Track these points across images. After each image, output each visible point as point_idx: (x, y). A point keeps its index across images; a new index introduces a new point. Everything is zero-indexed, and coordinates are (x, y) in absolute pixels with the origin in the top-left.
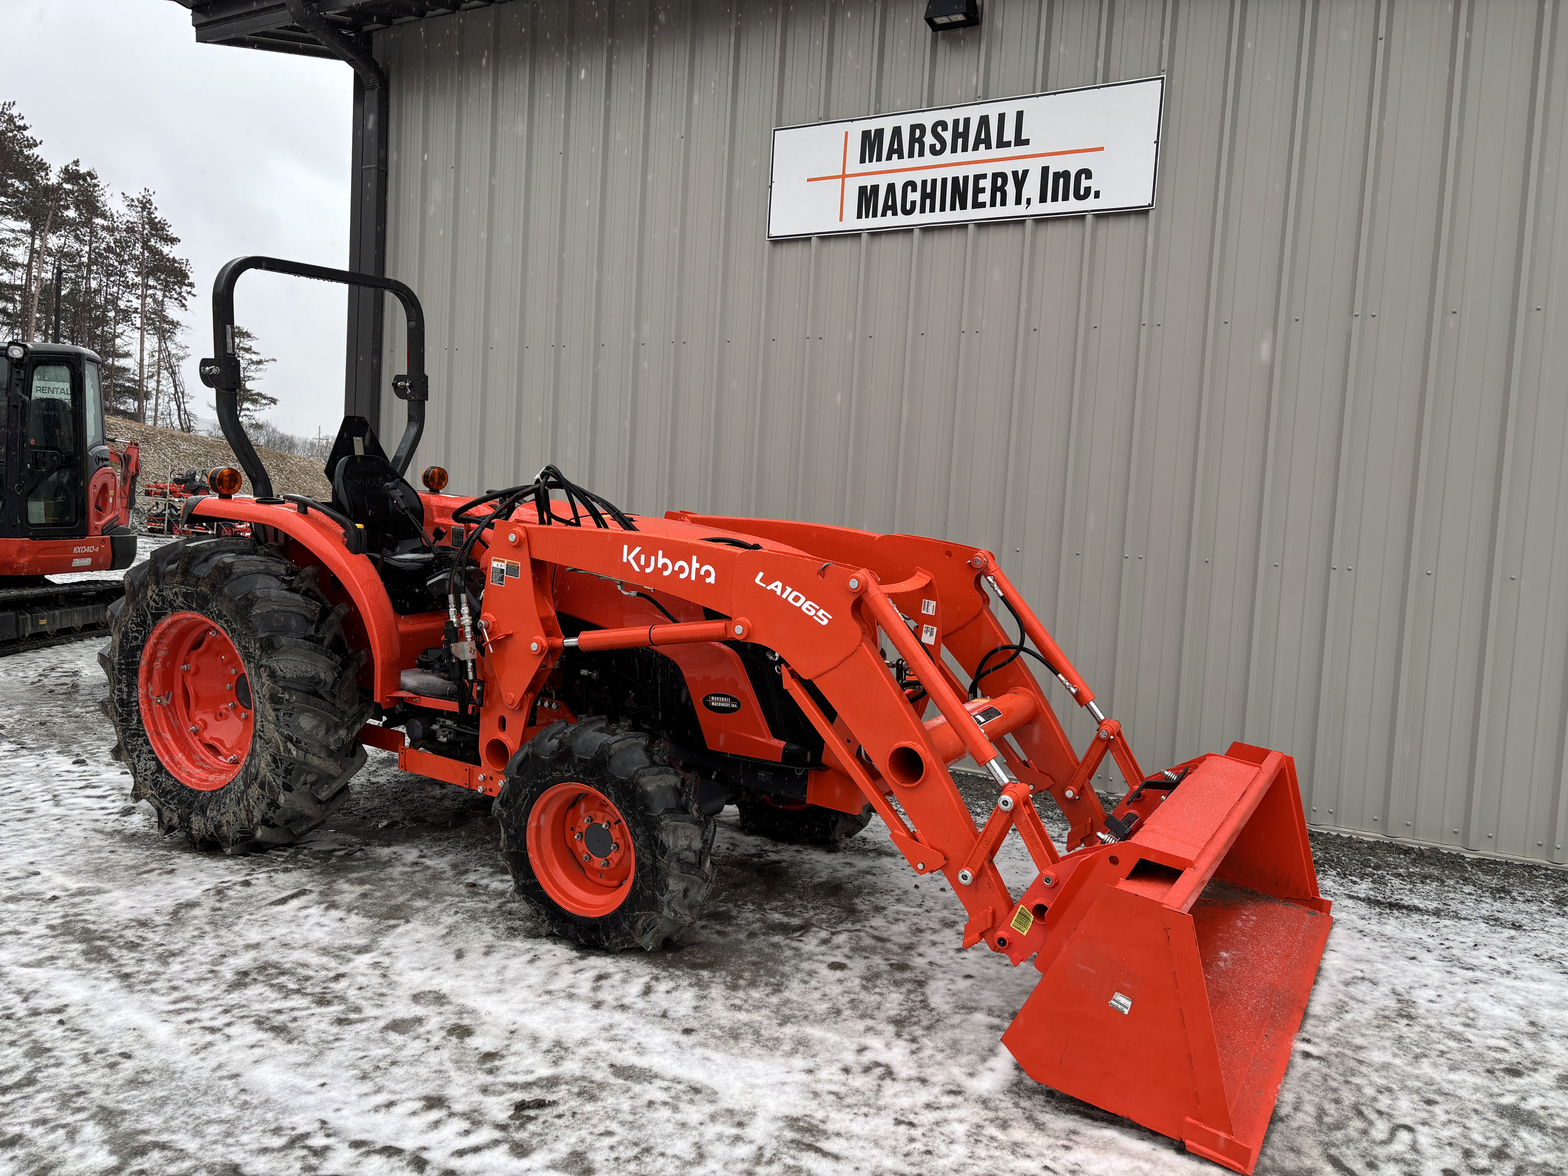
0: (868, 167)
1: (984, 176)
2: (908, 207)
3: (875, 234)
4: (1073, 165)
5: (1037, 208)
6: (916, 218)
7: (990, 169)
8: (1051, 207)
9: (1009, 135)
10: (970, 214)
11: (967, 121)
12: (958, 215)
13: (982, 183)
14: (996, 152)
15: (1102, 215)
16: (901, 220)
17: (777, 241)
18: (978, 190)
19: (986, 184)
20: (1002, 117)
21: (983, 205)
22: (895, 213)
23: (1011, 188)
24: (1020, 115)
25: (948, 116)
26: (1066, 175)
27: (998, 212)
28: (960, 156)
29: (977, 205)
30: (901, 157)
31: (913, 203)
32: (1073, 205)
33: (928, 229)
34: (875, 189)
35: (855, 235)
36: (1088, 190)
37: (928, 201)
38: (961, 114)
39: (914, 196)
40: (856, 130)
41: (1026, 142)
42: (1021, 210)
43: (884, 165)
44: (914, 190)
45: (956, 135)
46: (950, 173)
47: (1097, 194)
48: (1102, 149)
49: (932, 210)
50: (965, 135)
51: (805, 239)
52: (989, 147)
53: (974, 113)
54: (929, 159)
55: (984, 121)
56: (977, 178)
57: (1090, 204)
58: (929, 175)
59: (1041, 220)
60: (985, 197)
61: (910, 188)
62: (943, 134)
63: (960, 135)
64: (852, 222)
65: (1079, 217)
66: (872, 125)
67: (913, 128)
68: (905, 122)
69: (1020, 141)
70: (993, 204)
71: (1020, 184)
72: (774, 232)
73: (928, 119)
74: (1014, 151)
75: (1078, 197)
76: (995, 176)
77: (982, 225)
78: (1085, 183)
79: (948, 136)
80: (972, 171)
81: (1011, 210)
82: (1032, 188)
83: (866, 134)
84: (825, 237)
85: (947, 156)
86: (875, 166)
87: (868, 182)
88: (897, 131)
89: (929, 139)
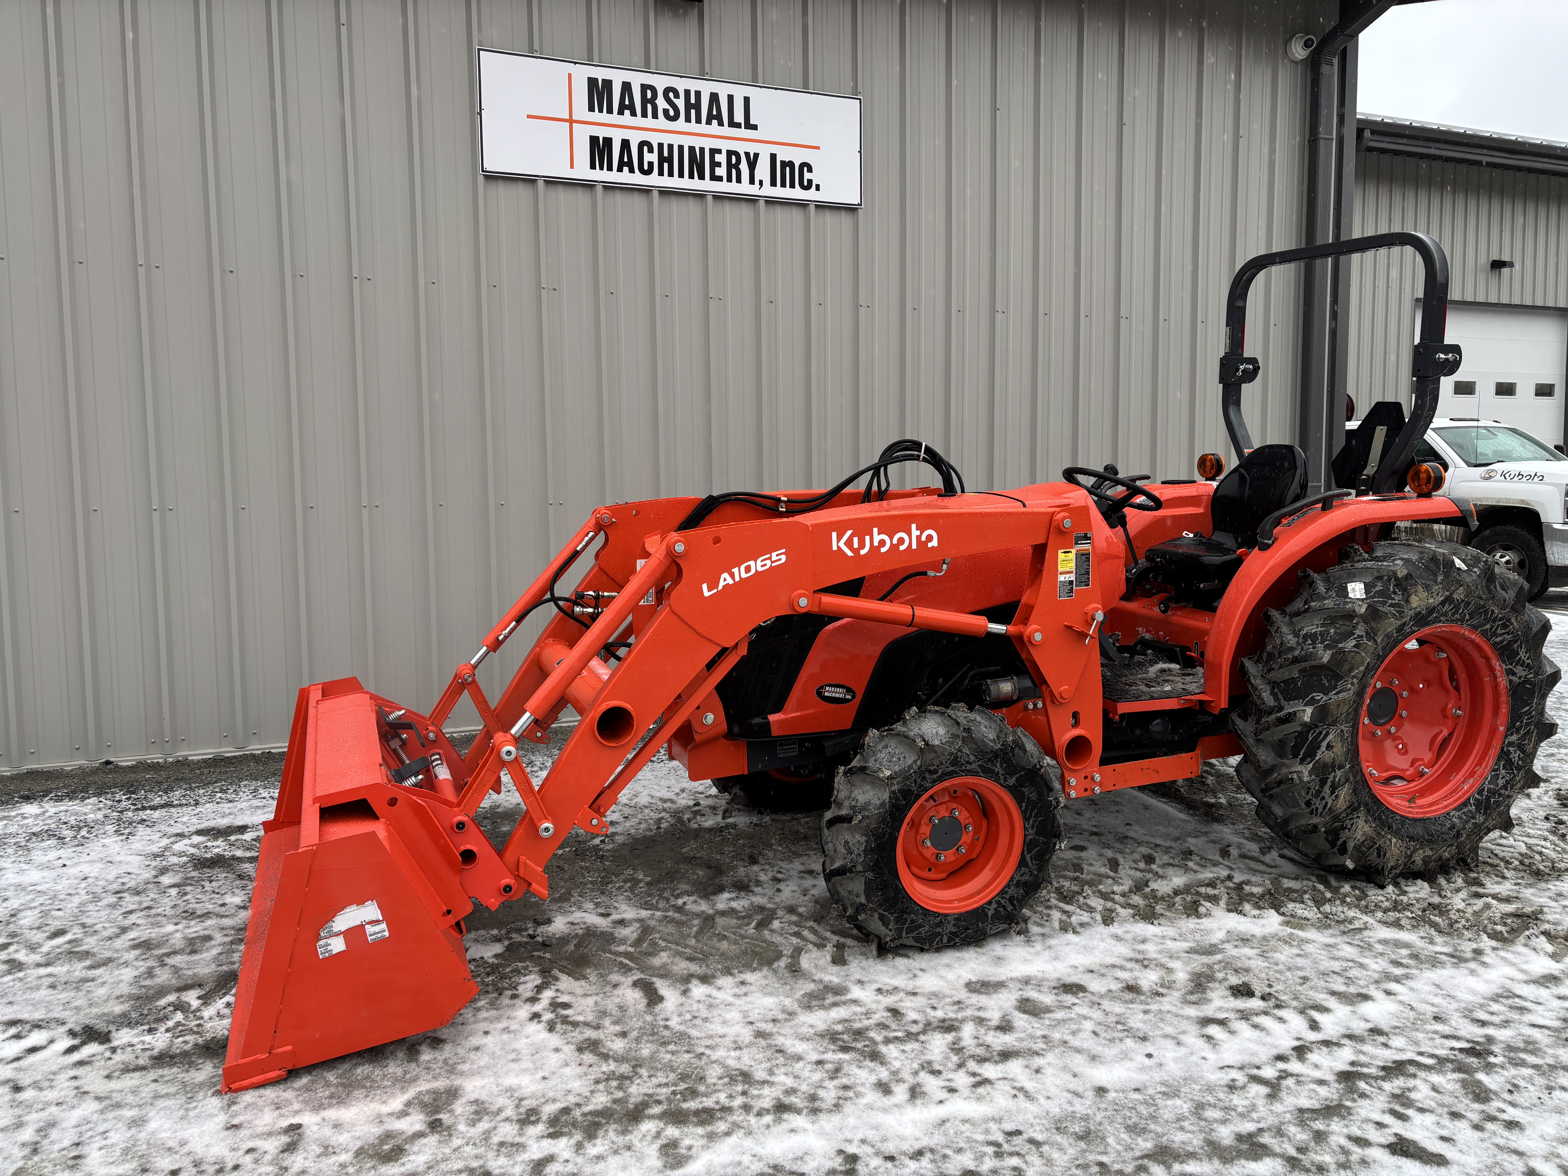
0: (596, 116)
1: (719, 151)
2: (646, 167)
3: (609, 187)
4: (797, 157)
5: (768, 191)
6: (653, 180)
7: (725, 146)
8: (779, 192)
9: (739, 117)
10: (707, 185)
11: (698, 94)
12: (696, 184)
13: (718, 158)
14: (726, 130)
15: (822, 206)
16: (638, 179)
17: (492, 177)
18: (715, 164)
19: (721, 158)
20: (731, 98)
21: (720, 179)
22: (632, 171)
23: (744, 167)
24: (747, 100)
25: (681, 85)
26: (791, 164)
27: (732, 187)
28: (693, 127)
29: (714, 178)
30: (634, 114)
31: (651, 164)
32: (798, 193)
33: (665, 193)
34: (608, 141)
35: (588, 185)
36: (810, 182)
37: (666, 165)
38: (693, 85)
39: (651, 157)
40: (582, 73)
41: (755, 127)
42: (754, 190)
43: (615, 118)
44: (651, 150)
45: (688, 106)
46: (687, 142)
47: (818, 188)
48: (818, 148)
49: (671, 174)
50: (698, 106)
51: (529, 180)
52: (721, 124)
53: (706, 88)
54: (662, 122)
55: (714, 97)
56: (714, 152)
57: (811, 195)
58: (666, 139)
59: (771, 202)
60: (721, 171)
61: (646, 148)
62: (675, 101)
63: (694, 106)
64: (583, 171)
65: (802, 205)
66: (601, 74)
67: (644, 88)
68: (637, 80)
69: (750, 126)
70: (729, 180)
71: (752, 165)
72: (488, 166)
73: (660, 83)
74: (743, 132)
75: (802, 186)
76: (730, 153)
77: (719, 197)
78: (807, 176)
79: (680, 103)
80: (708, 144)
81: (744, 188)
82: (763, 170)
83: (592, 82)
84: (552, 182)
85: (680, 124)
86: (604, 117)
87: (602, 133)
88: (626, 87)
89: (661, 103)
